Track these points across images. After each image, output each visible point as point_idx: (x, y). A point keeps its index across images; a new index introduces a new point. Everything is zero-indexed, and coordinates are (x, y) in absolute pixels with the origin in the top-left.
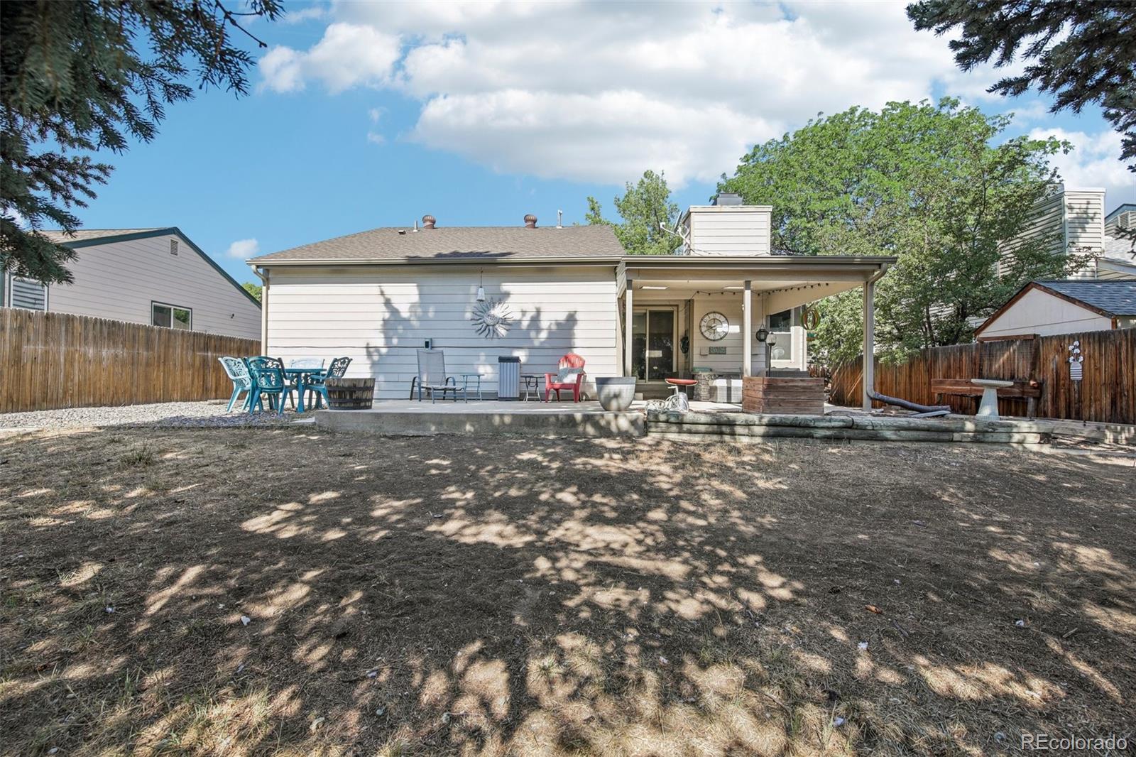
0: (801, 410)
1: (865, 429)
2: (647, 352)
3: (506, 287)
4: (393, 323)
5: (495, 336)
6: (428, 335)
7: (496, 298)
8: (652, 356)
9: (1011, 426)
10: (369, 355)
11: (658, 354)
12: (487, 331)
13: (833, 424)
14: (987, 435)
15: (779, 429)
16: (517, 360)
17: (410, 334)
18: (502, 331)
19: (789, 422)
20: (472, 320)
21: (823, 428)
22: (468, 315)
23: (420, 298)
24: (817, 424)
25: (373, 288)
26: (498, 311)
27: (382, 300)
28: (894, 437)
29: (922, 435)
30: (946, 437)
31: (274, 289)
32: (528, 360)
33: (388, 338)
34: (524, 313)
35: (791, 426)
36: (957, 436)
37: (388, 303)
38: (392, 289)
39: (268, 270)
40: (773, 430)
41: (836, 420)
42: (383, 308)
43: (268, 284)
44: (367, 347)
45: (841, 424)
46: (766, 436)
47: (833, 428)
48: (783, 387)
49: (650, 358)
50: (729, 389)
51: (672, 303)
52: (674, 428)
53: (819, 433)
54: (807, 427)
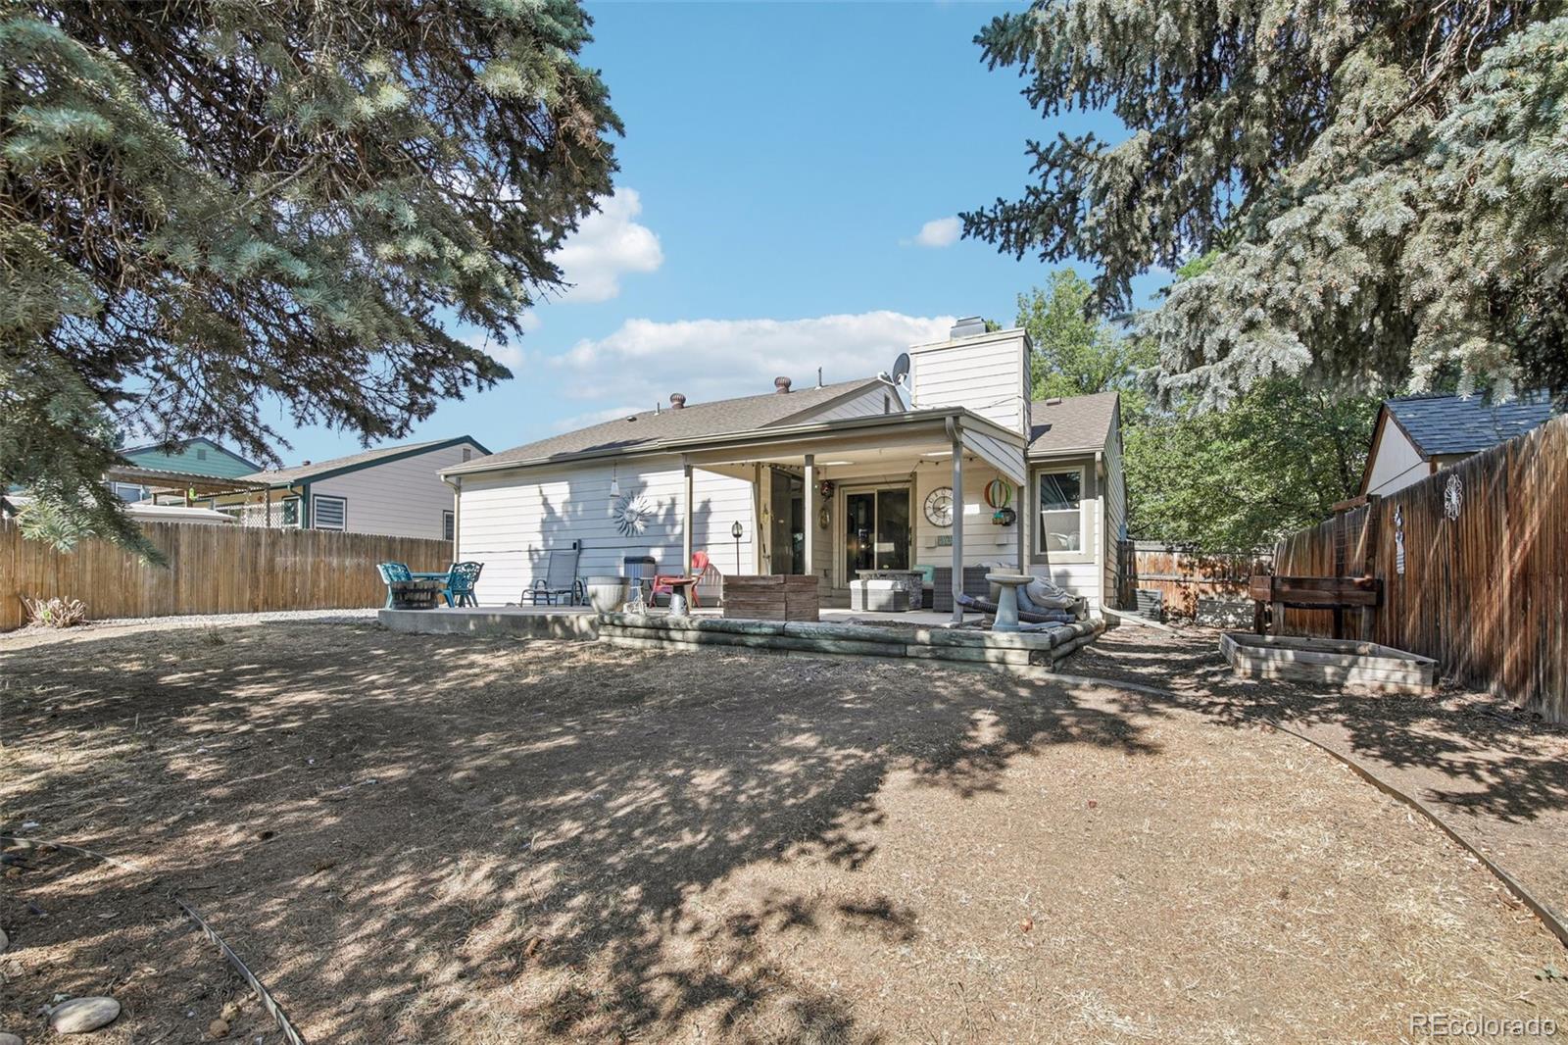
1: (800, 637)
2: (876, 544)
3: (644, 477)
4: (550, 523)
5: (635, 534)
6: (575, 537)
7: (635, 490)
8: (882, 550)
9: (981, 638)
10: (531, 559)
11: (889, 547)
12: (627, 528)
13: (765, 630)
14: (951, 650)
15: (712, 635)
16: (651, 561)
17: (563, 535)
18: (639, 526)
20: (615, 517)
21: (755, 634)
22: (611, 512)
23: (571, 496)
24: (747, 630)
25: (534, 489)
26: (635, 505)
27: (541, 500)
28: (832, 648)
29: (866, 646)
30: (895, 650)
31: (465, 496)
32: (664, 560)
33: (545, 540)
34: (660, 505)
35: (722, 631)
36: (911, 650)
37: (545, 503)
38: (549, 489)
39: (461, 478)
40: (705, 636)
41: (766, 626)
42: (541, 509)
43: (460, 492)
44: (530, 551)
45: (771, 630)
46: (699, 643)
47: (766, 635)
48: (743, 586)
50: (865, 592)
52: (618, 631)
53: (752, 641)
54: (737, 633)
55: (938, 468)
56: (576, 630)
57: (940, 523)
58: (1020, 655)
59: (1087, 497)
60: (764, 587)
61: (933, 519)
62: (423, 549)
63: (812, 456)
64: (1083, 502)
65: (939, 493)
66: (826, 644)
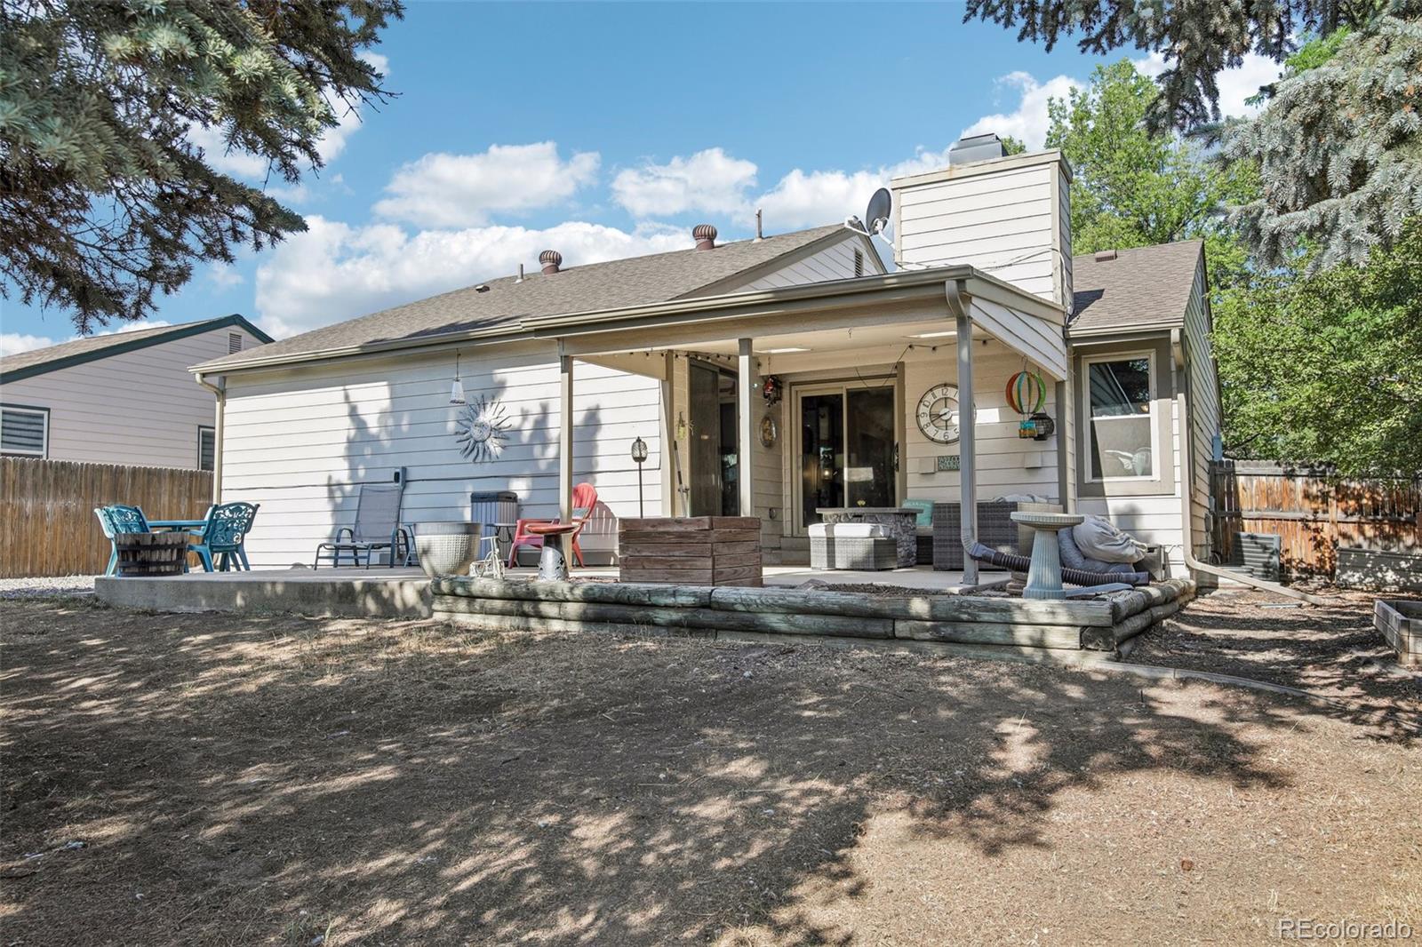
0: (676, 575)
1: (735, 611)
2: (846, 470)
3: (503, 374)
4: (359, 443)
5: (487, 459)
6: (397, 463)
7: (488, 394)
8: (855, 479)
9: (1007, 609)
10: (331, 497)
11: (866, 474)
12: (476, 450)
13: (682, 600)
14: (961, 627)
15: (603, 608)
16: (511, 498)
17: (379, 461)
18: (494, 446)
19: (613, 596)
20: (457, 433)
21: (667, 607)
22: (451, 426)
23: (393, 404)
24: (655, 599)
25: (336, 394)
26: (488, 416)
27: (345, 409)
28: (783, 627)
29: (833, 623)
30: (877, 627)
31: (232, 404)
32: (530, 497)
33: (353, 469)
34: (525, 415)
35: (618, 602)
36: (902, 628)
37: (353, 413)
38: (358, 392)
39: (225, 378)
40: (592, 610)
41: (684, 594)
42: (347, 422)
43: (224, 398)
44: (329, 485)
45: (693, 600)
46: (584, 619)
47: (683, 607)
48: (648, 535)
50: (831, 542)
53: (663, 616)
54: (641, 605)
55: (938, 355)
56: (398, 603)
57: (940, 436)
58: (1068, 635)
59: (1159, 397)
60: (681, 535)
61: (931, 431)
62: (166, 485)
63: (750, 341)
64: (1154, 404)
65: (939, 393)
66: (774, 620)
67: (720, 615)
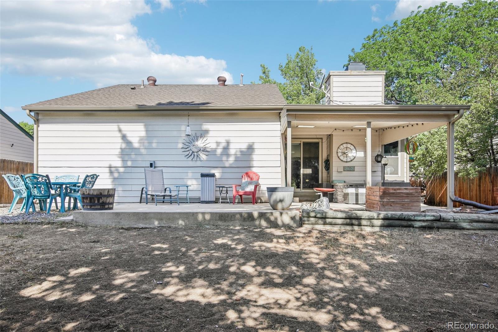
0: (405, 208)
1: (449, 222)
2: (302, 170)
3: (207, 126)
4: (128, 151)
5: (198, 159)
6: (152, 159)
7: (199, 134)
8: (305, 172)
10: (111, 172)
11: (309, 171)
12: (193, 155)
13: (427, 218)
15: (391, 221)
16: (213, 175)
17: (139, 158)
18: (203, 156)
19: (397, 217)
20: (182, 148)
21: (420, 221)
22: (180, 146)
23: (147, 133)
24: (416, 218)
25: (113, 127)
26: (200, 143)
27: (119, 135)
31: (42, 127)
32: (222, 176)
33: (124, 161)
34: (218, 143)
35: (398, 219)
37: (124, 137)
38: (128, 128)
39: (38, 114)
40: (387, 222)
41: (429, 216)
42: (120, 140)
43: (38, 123)
44: (110, 167)
45: (432, 218)
46: (382, 226)
47: (427, 221)
48: (393, 193)
49: (303, 174)
50: (357, 195)
51: (318, 137)
52: (320, 221)
53: (418, 224)
54: (410, 220)
55: (345, 133)
57: (345, 160)
60: (407, 194)
61: (342, 158)
63: (371, 123)
65: (345, 145)
66: (465, 225)
67: (443, 223)
